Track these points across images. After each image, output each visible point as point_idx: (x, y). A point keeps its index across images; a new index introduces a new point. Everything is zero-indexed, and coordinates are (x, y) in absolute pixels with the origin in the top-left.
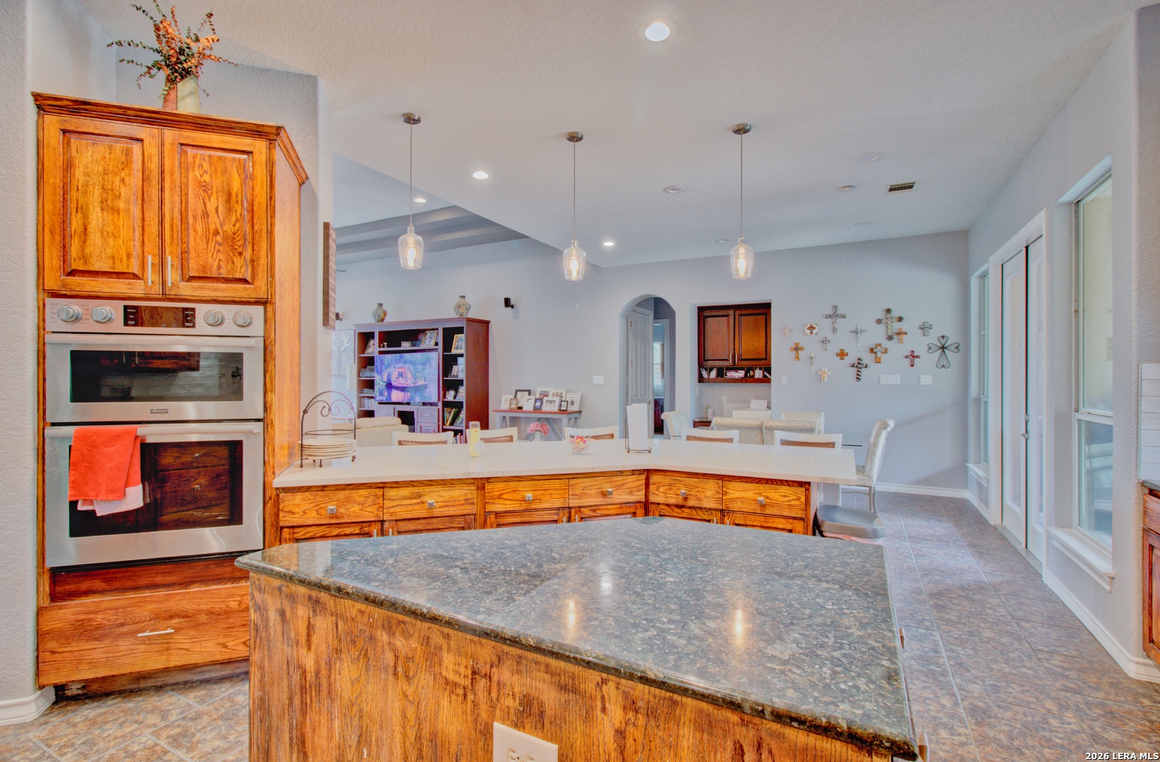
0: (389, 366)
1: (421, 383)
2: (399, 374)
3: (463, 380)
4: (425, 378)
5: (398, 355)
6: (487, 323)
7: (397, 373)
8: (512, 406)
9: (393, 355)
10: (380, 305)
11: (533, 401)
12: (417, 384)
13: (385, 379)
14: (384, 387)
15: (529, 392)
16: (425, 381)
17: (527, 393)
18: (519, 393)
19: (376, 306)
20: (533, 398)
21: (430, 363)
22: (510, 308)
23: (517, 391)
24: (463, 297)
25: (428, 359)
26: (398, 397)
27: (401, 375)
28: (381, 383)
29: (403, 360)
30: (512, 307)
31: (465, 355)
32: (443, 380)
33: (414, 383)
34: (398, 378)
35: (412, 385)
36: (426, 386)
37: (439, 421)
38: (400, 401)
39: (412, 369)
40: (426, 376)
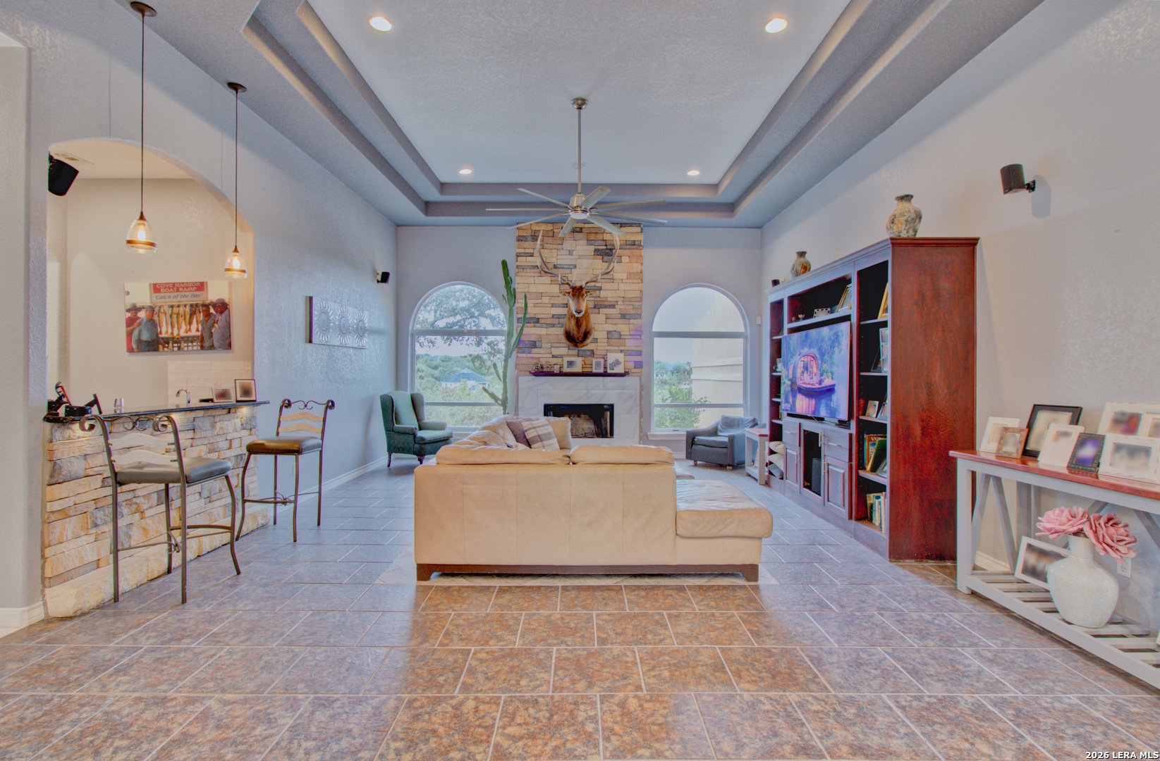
0: (795, 352)
1: (827, 382)
2: (804, 366)
3: (886, 377)
4: (833, 373)
5: (804, 333)
6: (972, 243)
7: (802, 364)
8: (1005, 449)
9: (799, 334)
10: (802, 254)
11: (1073, 440)
12: (823, 384)
13: (791, 376)
14: (790, 388)
15: (1076, 414)
16: (832, 378)
17: (1066, 416)
18: (1042, 416)
19: (796, 256)
20: (1077, 430)
21: (839, 344)
22: (1025, 192)
23: (1037, 408)
24: (907, 198)
25: (838, 337)
26: (803, 405)
27: (806, 367)
28: (787, 381)
29: (809, 341)
30: (1031, 187)
31: (889, 324)
32: (858, 375)
33: (820, 382)
34: (803, 373)
35: (818, 385)
37: (850, 459)
38: (804, 413)
39: (818, 356)
40: (834, 369)
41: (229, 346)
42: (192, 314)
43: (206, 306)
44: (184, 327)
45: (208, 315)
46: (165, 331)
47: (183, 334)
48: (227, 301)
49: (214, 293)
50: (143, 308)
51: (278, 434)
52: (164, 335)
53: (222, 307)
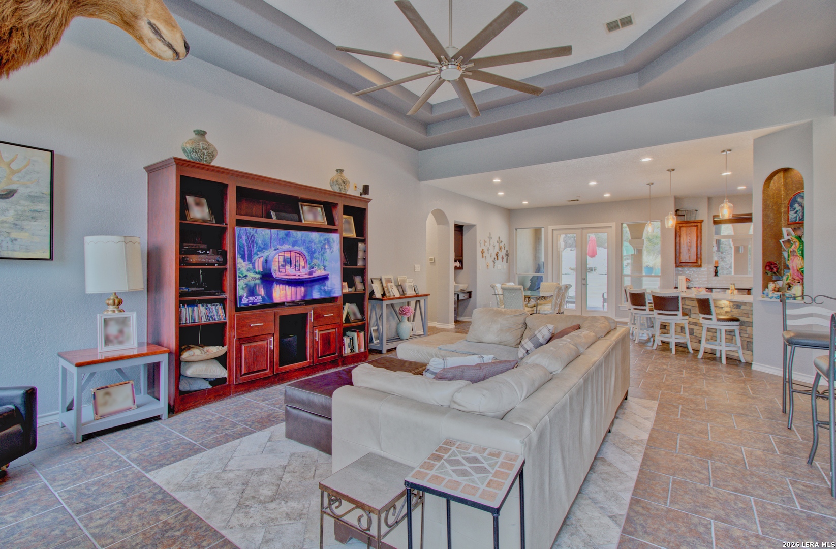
0: (265, 247)
1: (319, 273)
2: (285, 261)
3: (364, 268)
4: (325, 267)
5: (282, 232)
7: (281, 259)
9: (273, 231)
10: (201, 134)
11: (395, 287)
12: (314, 275)
13: (259, 267)
14: (258, 281)
16: (325, 270)
21: (331, 247)
24: (340, 171)
25: (328, 241)
26: (286, 295)
27: (288, 262)
28: (251, 275)
29: (291, 240)
31: (367, 242)
32: (343, 268)
33: (311, 273)
34: (284, 266)
35: (307, 276)
36: (325, 278)
37: (339, 320)
39: (306, 254)
40: (326, 264)
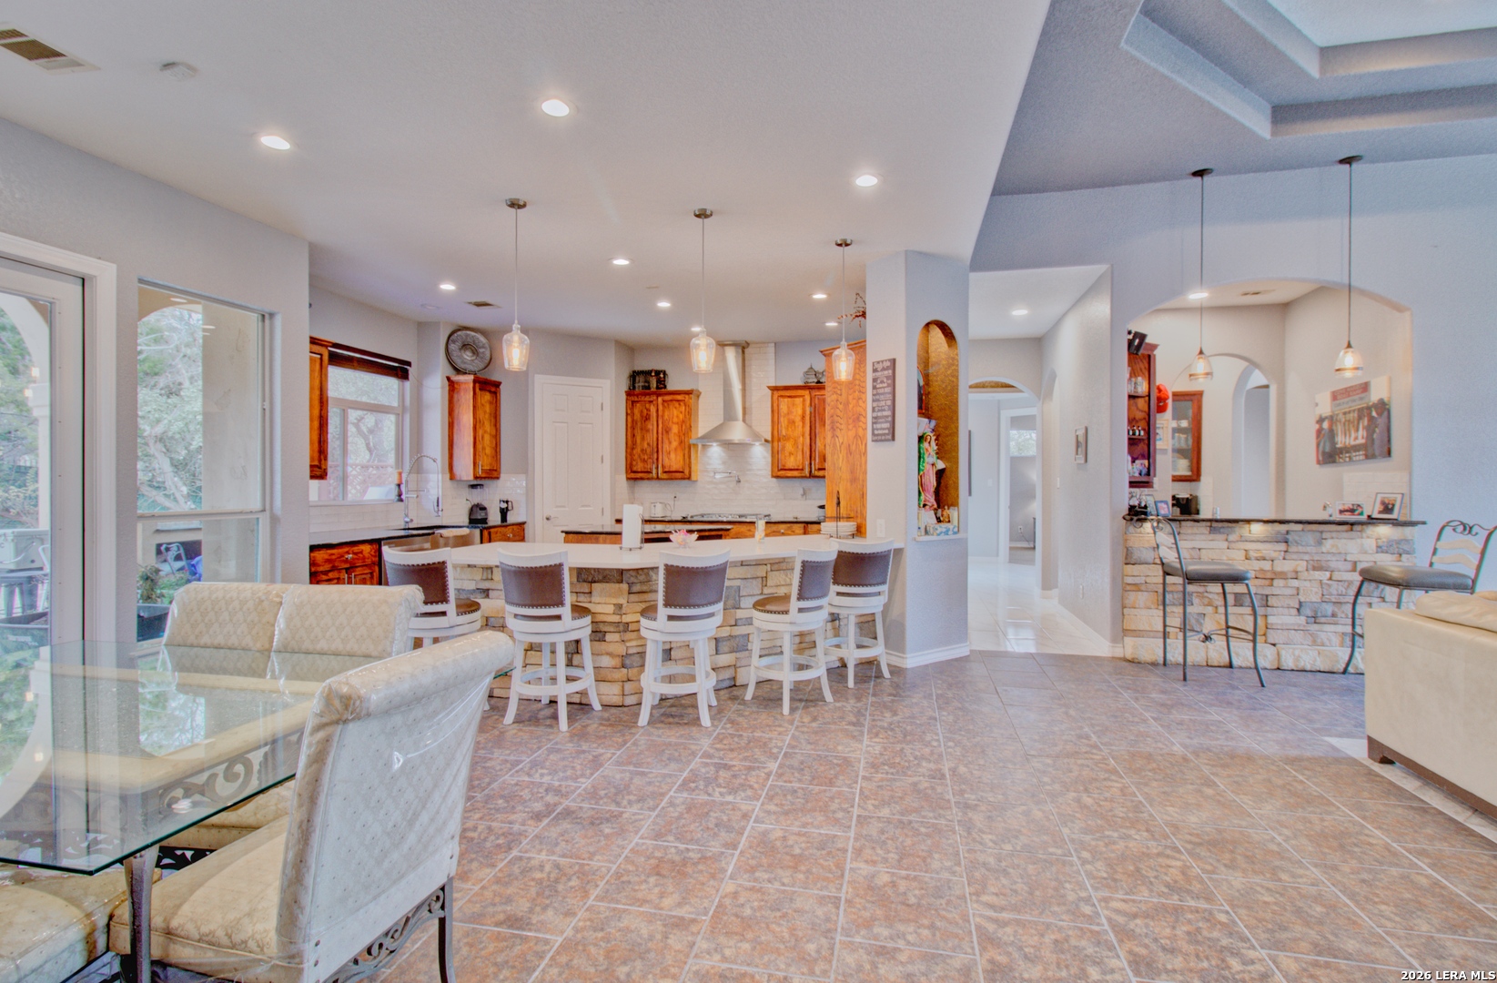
41: (1389, 453)
42: (1360, 418)
43: (1369, 408)
44: (1353, 435)
45: (1371, 419)
46: (1341, 441)
47: (1353, 443)
48: (1386, 400)
49: (1375, 395)
50: (1326, 418)
51: (1431, 564)
52: (1339, 446)
53: (1383, 407)
